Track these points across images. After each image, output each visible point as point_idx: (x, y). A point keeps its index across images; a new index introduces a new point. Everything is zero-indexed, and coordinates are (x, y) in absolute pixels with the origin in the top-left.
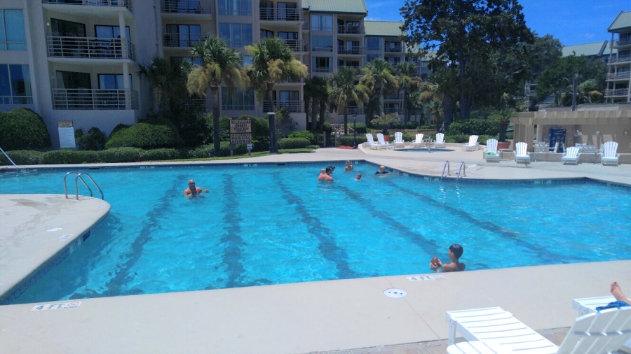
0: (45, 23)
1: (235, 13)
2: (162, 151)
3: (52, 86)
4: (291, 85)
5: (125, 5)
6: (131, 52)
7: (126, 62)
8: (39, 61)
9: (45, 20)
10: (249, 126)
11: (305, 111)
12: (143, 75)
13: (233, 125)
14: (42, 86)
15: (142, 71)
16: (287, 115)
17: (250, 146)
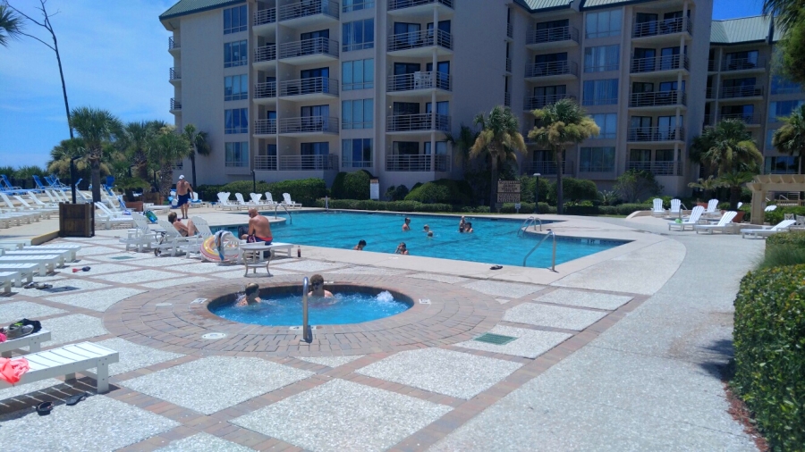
0: (387, 106)
1: (602, 69)
2: (434, 205)
3: (388, 153)
4: (663, 143)
5: (438, 86)
6: (442, 123)
7: (432, 131)
8: (380, 135)
9: (387, 104)
10: (518, 186)
11: (679, 174)
12: (449, 142)
13: (500, 185)
14: (380, 154)
15: (449, 138)
16: (651, 178)
17: (518, 205)
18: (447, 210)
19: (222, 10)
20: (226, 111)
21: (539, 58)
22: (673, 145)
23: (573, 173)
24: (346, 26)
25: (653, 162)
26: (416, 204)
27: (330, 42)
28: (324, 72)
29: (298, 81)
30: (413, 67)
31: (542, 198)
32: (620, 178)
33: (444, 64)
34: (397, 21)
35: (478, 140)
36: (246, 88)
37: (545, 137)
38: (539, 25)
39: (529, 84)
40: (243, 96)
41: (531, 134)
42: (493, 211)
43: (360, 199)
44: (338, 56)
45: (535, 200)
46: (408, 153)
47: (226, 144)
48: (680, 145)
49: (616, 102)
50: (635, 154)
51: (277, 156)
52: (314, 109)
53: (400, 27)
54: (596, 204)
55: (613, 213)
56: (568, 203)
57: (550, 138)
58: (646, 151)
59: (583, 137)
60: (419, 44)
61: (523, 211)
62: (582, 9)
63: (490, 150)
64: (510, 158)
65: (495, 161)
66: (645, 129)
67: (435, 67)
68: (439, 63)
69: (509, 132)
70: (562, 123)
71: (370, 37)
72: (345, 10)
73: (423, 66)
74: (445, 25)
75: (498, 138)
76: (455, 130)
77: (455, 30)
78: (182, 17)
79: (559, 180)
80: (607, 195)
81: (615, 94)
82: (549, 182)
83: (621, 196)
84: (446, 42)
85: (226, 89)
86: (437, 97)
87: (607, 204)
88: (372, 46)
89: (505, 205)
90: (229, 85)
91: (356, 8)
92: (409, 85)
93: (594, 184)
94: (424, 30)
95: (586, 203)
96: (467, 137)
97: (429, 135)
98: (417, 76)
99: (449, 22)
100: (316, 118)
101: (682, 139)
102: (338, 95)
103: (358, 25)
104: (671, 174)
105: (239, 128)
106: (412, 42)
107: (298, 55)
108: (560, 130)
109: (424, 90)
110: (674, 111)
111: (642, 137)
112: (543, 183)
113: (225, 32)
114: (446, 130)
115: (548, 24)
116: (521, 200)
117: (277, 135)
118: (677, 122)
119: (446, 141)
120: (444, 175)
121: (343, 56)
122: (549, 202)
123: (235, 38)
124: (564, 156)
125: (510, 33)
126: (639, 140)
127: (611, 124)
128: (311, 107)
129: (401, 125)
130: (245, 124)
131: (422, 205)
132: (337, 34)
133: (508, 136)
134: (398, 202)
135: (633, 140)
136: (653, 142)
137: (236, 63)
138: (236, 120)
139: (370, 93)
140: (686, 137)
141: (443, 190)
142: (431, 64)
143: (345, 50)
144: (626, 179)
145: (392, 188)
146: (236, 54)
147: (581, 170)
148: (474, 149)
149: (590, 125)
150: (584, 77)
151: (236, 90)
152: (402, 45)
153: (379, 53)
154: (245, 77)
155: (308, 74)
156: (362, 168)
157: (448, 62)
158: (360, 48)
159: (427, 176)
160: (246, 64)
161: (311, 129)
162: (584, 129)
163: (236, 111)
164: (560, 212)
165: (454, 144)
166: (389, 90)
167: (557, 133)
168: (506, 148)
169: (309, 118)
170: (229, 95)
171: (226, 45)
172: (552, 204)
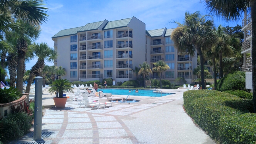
0: (116, 62)
1: (170, 52)
2: (130, 87)
3: (116, 74)
4: (187, 70)
5: (129, 57)
6: (131, 66)
7: (128, 68)
8: (114, 69)
9: (116, 61)
10: (150, 82)
11: (191, 78)
12: (133, 71)
13: (146, 82)
14: (114, 74)
15: (133, 70)
16: (184, 79)
17: (151, 86)
18: (133, 88)
19: (70, 36)
20: (71, 63)
21: (154, 49)
22: (189, 71)
23: (164, 78)
24: (105, 42)
25: (184, 75)
26: (125, 86)
27: (101, 46)
28: (99, 53)
29: (92, 55)
30: (122, 52)
31: (156, 85)
32: (176, 79)
33: (131, 51)
34: (118, 41)
35: (140, 70)
36: (77, 56)
37: (157, 70)
38: (154, 40)
39: (152, 55)
40: (76, 59)
41: (153, 69)
42: (144, 88)
43: (110, 85)
44: (103, 49)
45: (155, 85)
46: (122, 74)
47: (71, 71)
48: (191, 71)
49: (174, 60)
50: (179, 73)
51: (86, 75)
52: (96, 62)
53: (119, 42)
54: (170, 86)
55: (174, 88)
56: (163, 86)
57: (158, 70)
58: (182, 72)
59: (165, 69)
60: (124, 47)
61: (152, 88)
62: (164, 36)
63: (143, 73)
64: (148, 75)
65: (144, 75)
66: (182, 67)
67: (128, 52)
68: (129, 51)
69: (148, 69)
70: (161, 66)
71: (111, 45)
72: (105, 38)
73: (125, 52)
74: (131, 42)
75: (145, 70)
76: (134, 68)
77: (133, 43)
78: (58, 38)
79: (160, 80)
80: (173, 84)
81: (174, 58)
82: (158, 81)
83: (177, 84)
84: (131, 46)
85: (71, 57)
86: (129, 59)
87: (173, 86)
88: (112, 47)
89: (147, 87)
90: (72, 56)
91: (108, 37)
92: (122, 57)
93: (169, 81)
94: (125, 43)
95: (167, 86)
96: (137, 70)
97: (127, 69)
98: (124, 54)
99: (132, 41)
100: (97, 65)
101: (191, 69)
102: (103, 59)
103: (108, 41)
104: (189, 78)
105: (75, 67)
106: (122, 46)
107: (92, 49)
108: (160, 68)
109: (126, 58)
110: (189, 62)
111: (181, 69)
112: (156, 81)
113: (71, 42)
114: (131, 68)
115: (156, 40)
116: (151, 85)
117: (86, 69)
118: (190, 65)
119: (132, 70)
120: (131, 79)
121: (105, 49)
122: (158, 85)
123: (74, 43)
124: (161, 74)
125: (146, 43)
126: (180, 69)
127: (173, 65)
128: (95, 62)
129: (120, 67)
130: (76, 66)
131: (126, 87)
132: (103, 44)
133: (147, 69)
134: (120, 86)
135: (179, 69)
136: (184, 70)
137: (74, 50)
138: (74, 65)
139: (112, 59)
140: (192, 69)
141: (132, 83)
142: (128, 51)
143: (105, 48)
144: (177, 80)
145: (118, 82)
146: (74, 48)
147: (166, 77)
148: (139, 73)
149: (167, 67)
150: (166, 54)
151: (74, 57)
152: (120, 47)
153: (114, 49)
154: (77, 54)
155: (95, 53)
156: (110, 77)
157: (132, 51)
158: (109, 47)
159: (127, 79)
160: (77, 50)
161: (95, 68)
162: (166, 68)
163: (74, 63)
164: (161, 88)
165: (134, 71)
166: (116, 58)
167: (159, 69)
168: (147, 72)
169: (94, 65)
170: (72, 58)
171: (71, 46)
172: (159, 86)
